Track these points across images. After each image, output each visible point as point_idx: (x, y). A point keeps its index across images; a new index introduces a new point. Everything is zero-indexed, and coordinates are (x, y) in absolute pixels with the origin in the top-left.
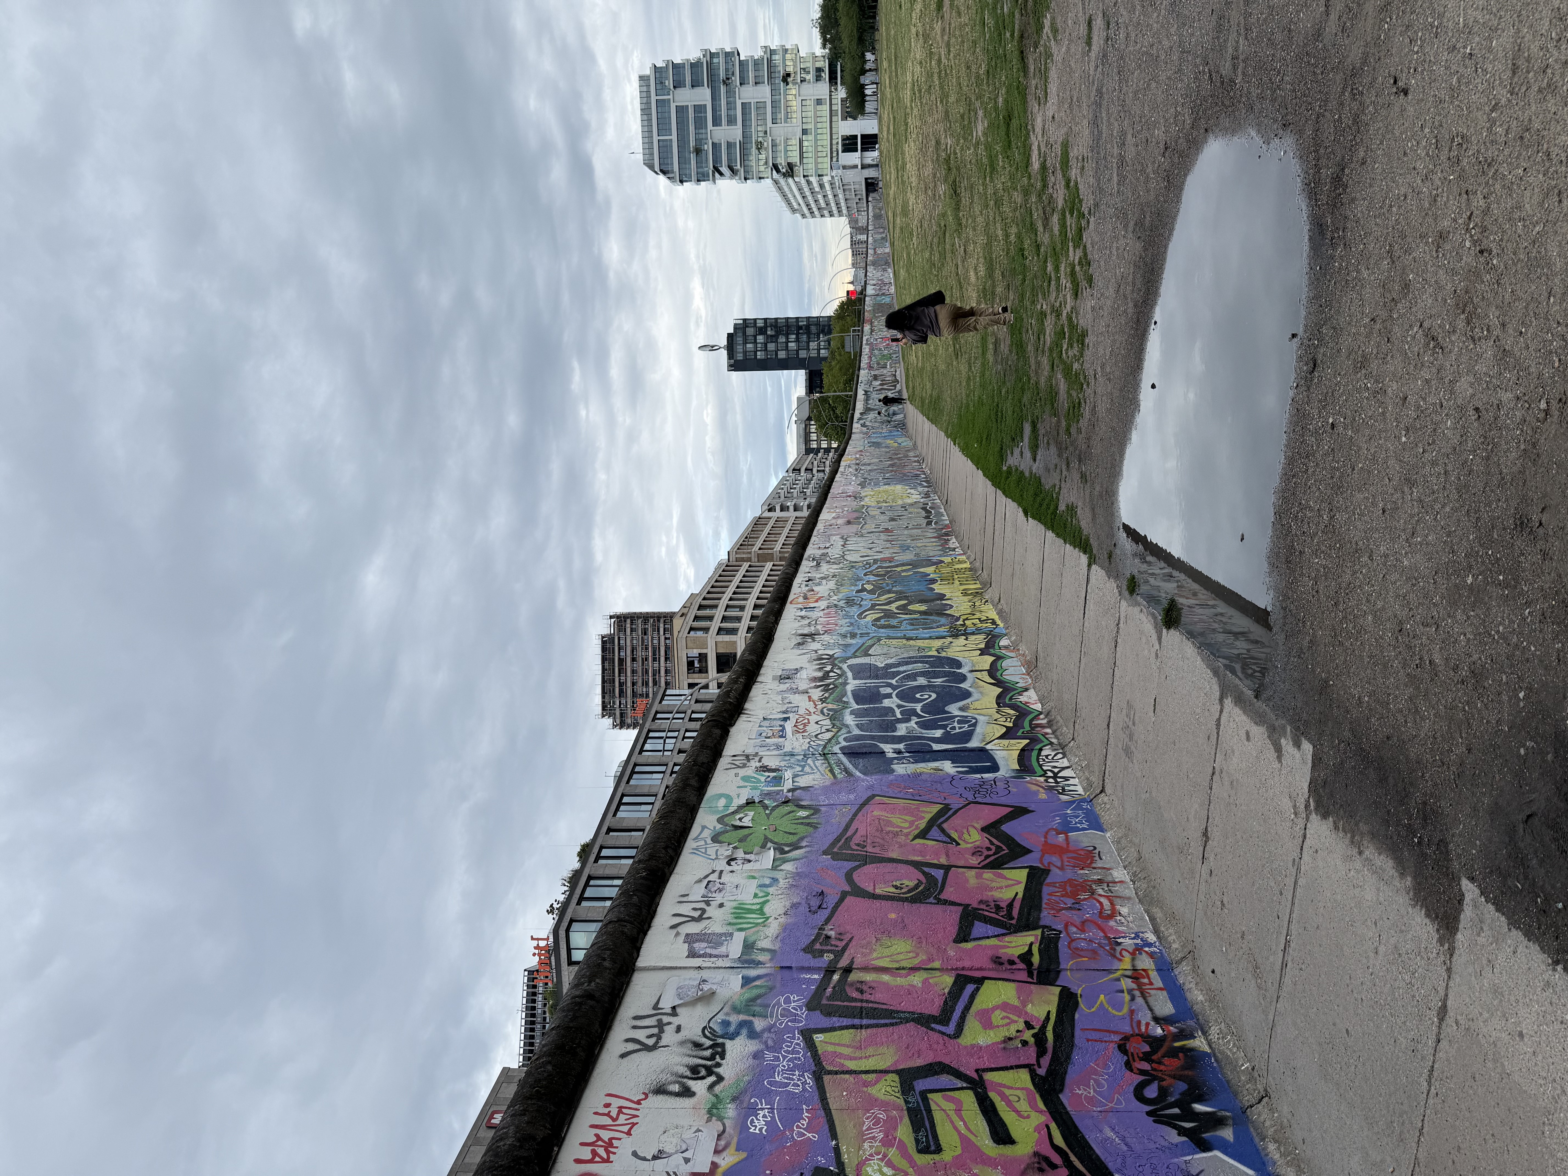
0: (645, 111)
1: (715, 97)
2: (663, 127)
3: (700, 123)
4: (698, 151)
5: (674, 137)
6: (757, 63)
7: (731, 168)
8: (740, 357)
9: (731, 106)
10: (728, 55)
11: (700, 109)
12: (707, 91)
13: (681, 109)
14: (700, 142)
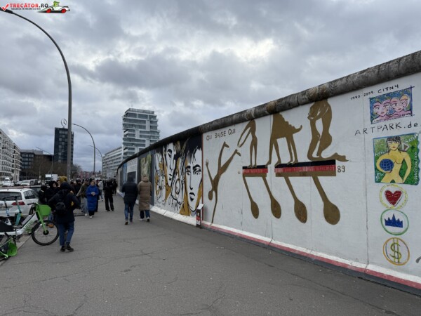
0: (144, 111)
1: (147, 132)
2: (140, 116)
3: (141, 127)
4: (133, 125)
5: (137, 118)
7: (126, 135)
8: (60, 132)
9: (145, 136)
11: (144, 127)
12: (149, 130)
13: (144, 122)
14: (135, 126)
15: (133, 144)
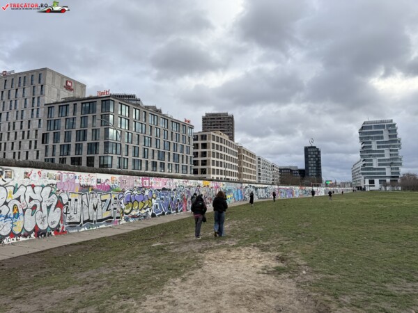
0: (381, 122)
1: (386, 142)
2: (376, 127)
3: (378, 138)
4: (369, 137)
5: (373, 130)
6: (397, 155)
7: (364, 147)
8: (309, 150)
9: (383, 147)
10: (399, 146)
11: (382, 138)
12: (388, 140)
13: (382, 132)
14: (372, 138)
15: (371, 155)
